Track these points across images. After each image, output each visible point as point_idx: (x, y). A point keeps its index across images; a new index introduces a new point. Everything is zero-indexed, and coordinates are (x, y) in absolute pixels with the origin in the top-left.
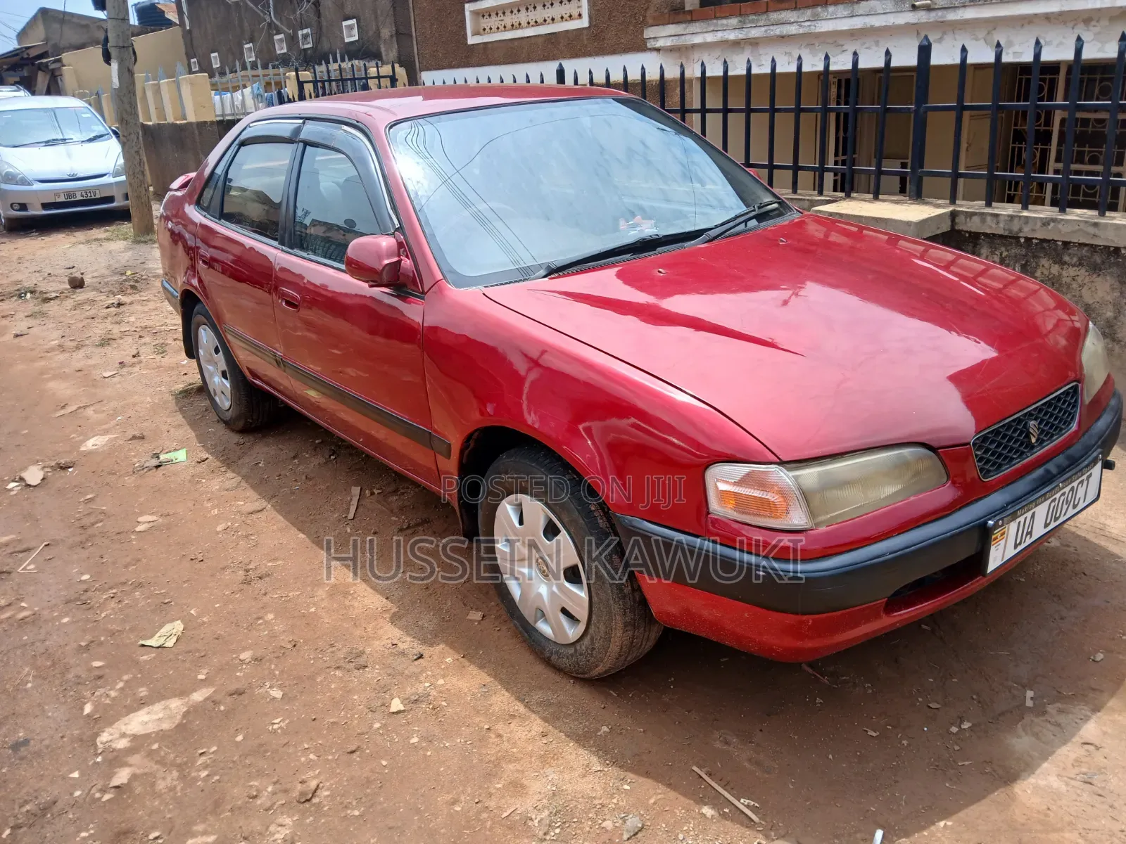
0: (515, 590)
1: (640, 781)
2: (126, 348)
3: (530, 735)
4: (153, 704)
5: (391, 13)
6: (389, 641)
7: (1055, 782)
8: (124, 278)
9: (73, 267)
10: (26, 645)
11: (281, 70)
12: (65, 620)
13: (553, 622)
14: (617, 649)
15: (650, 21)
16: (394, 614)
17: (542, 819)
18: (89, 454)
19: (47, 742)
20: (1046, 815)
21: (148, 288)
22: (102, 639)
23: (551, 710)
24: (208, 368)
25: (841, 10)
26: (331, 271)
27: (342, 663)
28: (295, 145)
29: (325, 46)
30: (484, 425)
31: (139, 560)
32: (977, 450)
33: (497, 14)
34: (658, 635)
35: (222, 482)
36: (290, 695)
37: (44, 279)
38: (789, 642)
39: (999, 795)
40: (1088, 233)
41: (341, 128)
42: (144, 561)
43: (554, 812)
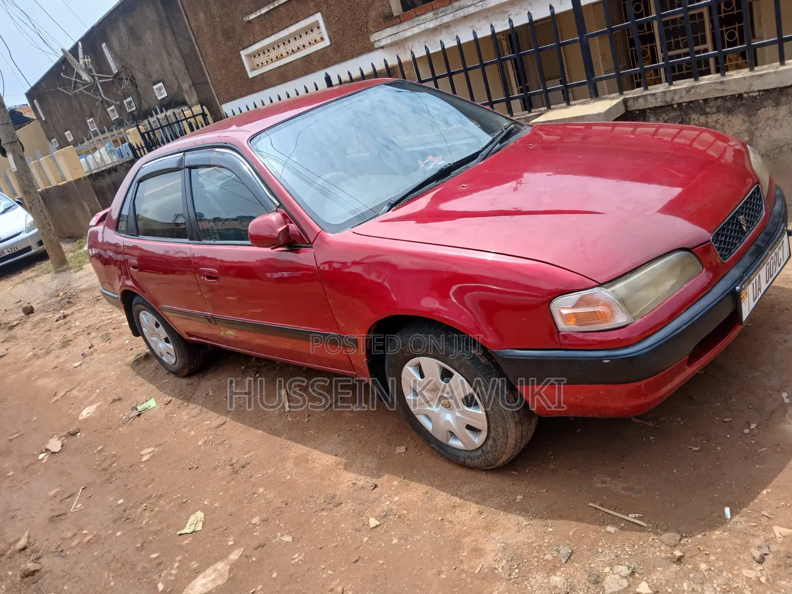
0: (428, 425)
1: (558, 523)
2: (82, 344)
3: (471, 515)
4: (204, 570)
5: (186, 71)
6: (349, 483)
8: (60, 298)
9: (20, 301)
10: (97, 558)
11: (121, 130)
12: (119, 534)
13: (462, 437)
14: (513, 442)
15: (373, 30)
16: (346, 465)
17: (503, 567)
18: (86, 420)
21: (80, 301)
22: (150, 538)
23: (478, 496)
24: (153, 340)
27: (323, 506)
28: (183, 171)
29: (145, 106)
30: (379, 319)
31: (153, 480)
32: (715, 243)
33: (264, 53)
34: (536, 424)
35: (189, 412)
36: (297, 537)
37: (3, 314)
40: (718, 90)
41: (214, 151)
42: (157, 479)
43: (509, 559)
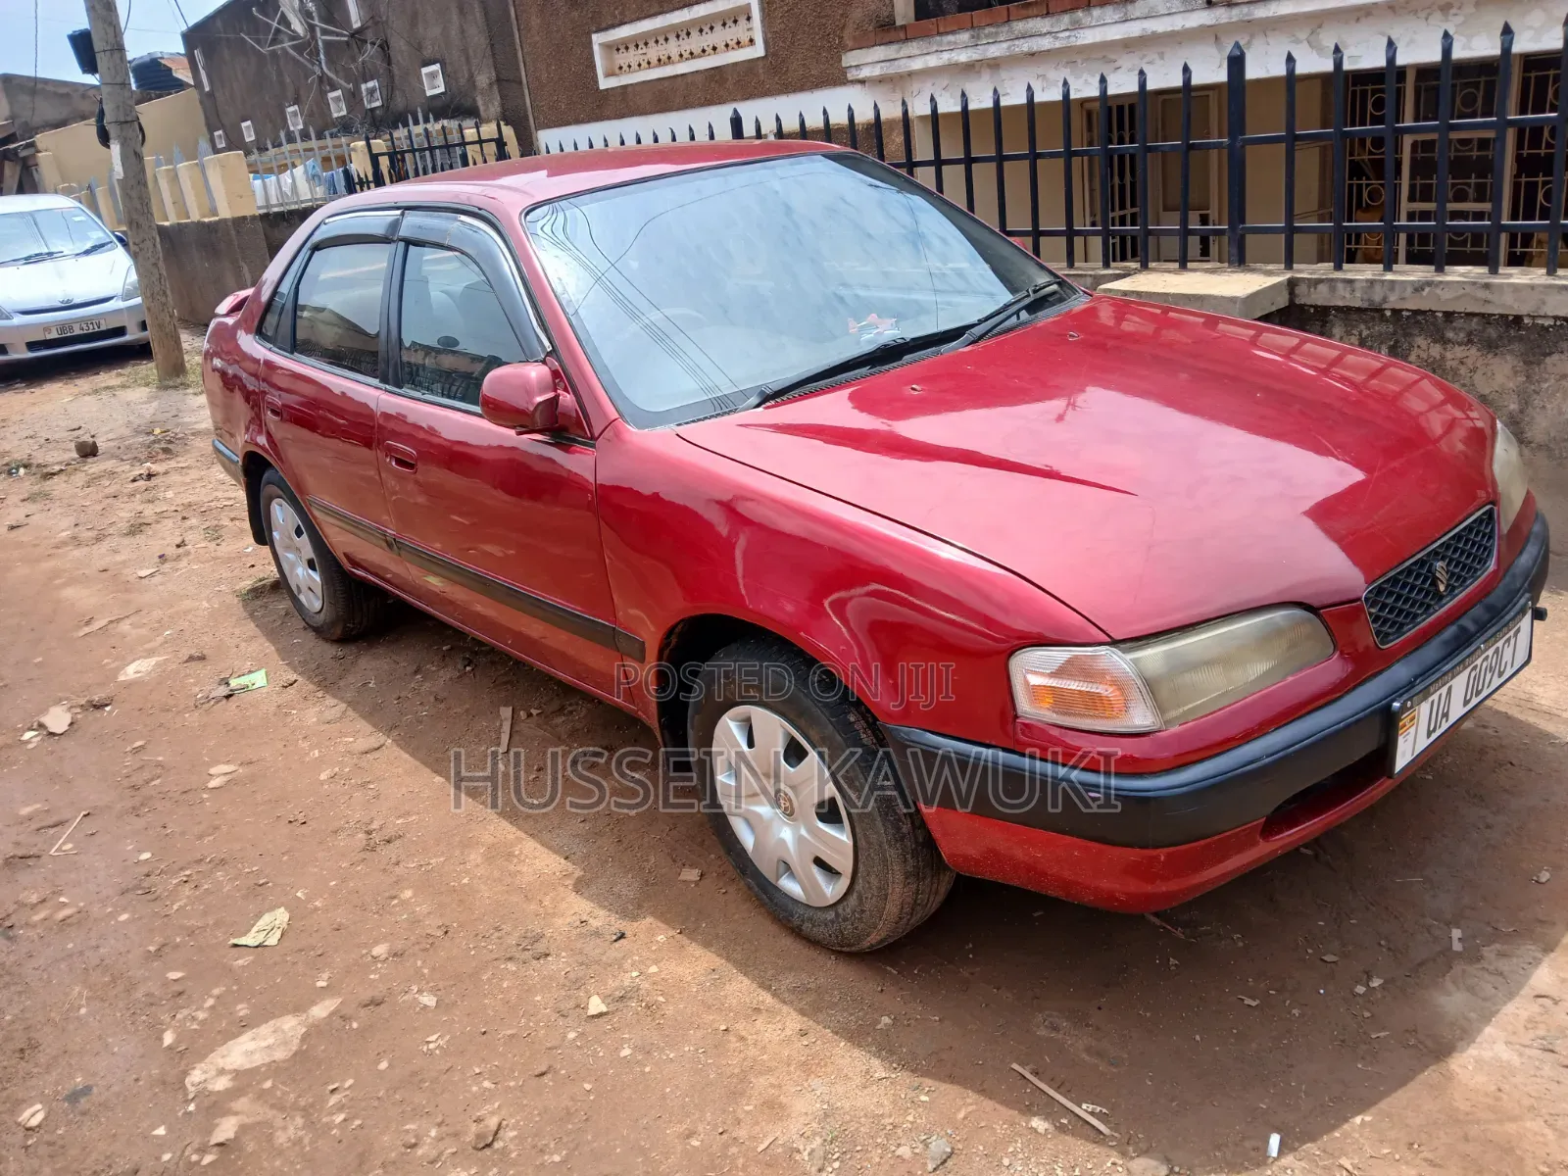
0: (747, 839)
1: (942, 1089)
2: (165, 536)
3: (784, 1035)
4: (258, 1026)
5: (489, 52)
6: (576, 918)
7: (1504, 1053)
8: (152, 438)
9: (79, 428)
10: (70, 956)
11: (343, 140)
12: (124, 917)
13: (803, 877)
14: (896, 910)
15: (850, 43)
16: (579, 881)
17: (813, 1151)
18: (129, 685)
19: (116, 1088)
20: (1498, 1099)
21: (187, 451)
22: (178, 940)
23: (809, 999)
24: (288, 557)
25: (1110, 13)
26: (458, 416)
27: (514, 952)
28: (393, 246)
29: (399, 103)
30: (692, 615)
31: (216, 828)
32: (1372, 606)
33: (637, 46)
34: (949, 887)
35: (321, 712)
36: (447, 1001)
37: (41, 447)
38: (1135, 886)
39: (1430, 1074)
40: (1476, 299)
41: (456, 219)
42: (224, 828)
43: (829, 1139)
